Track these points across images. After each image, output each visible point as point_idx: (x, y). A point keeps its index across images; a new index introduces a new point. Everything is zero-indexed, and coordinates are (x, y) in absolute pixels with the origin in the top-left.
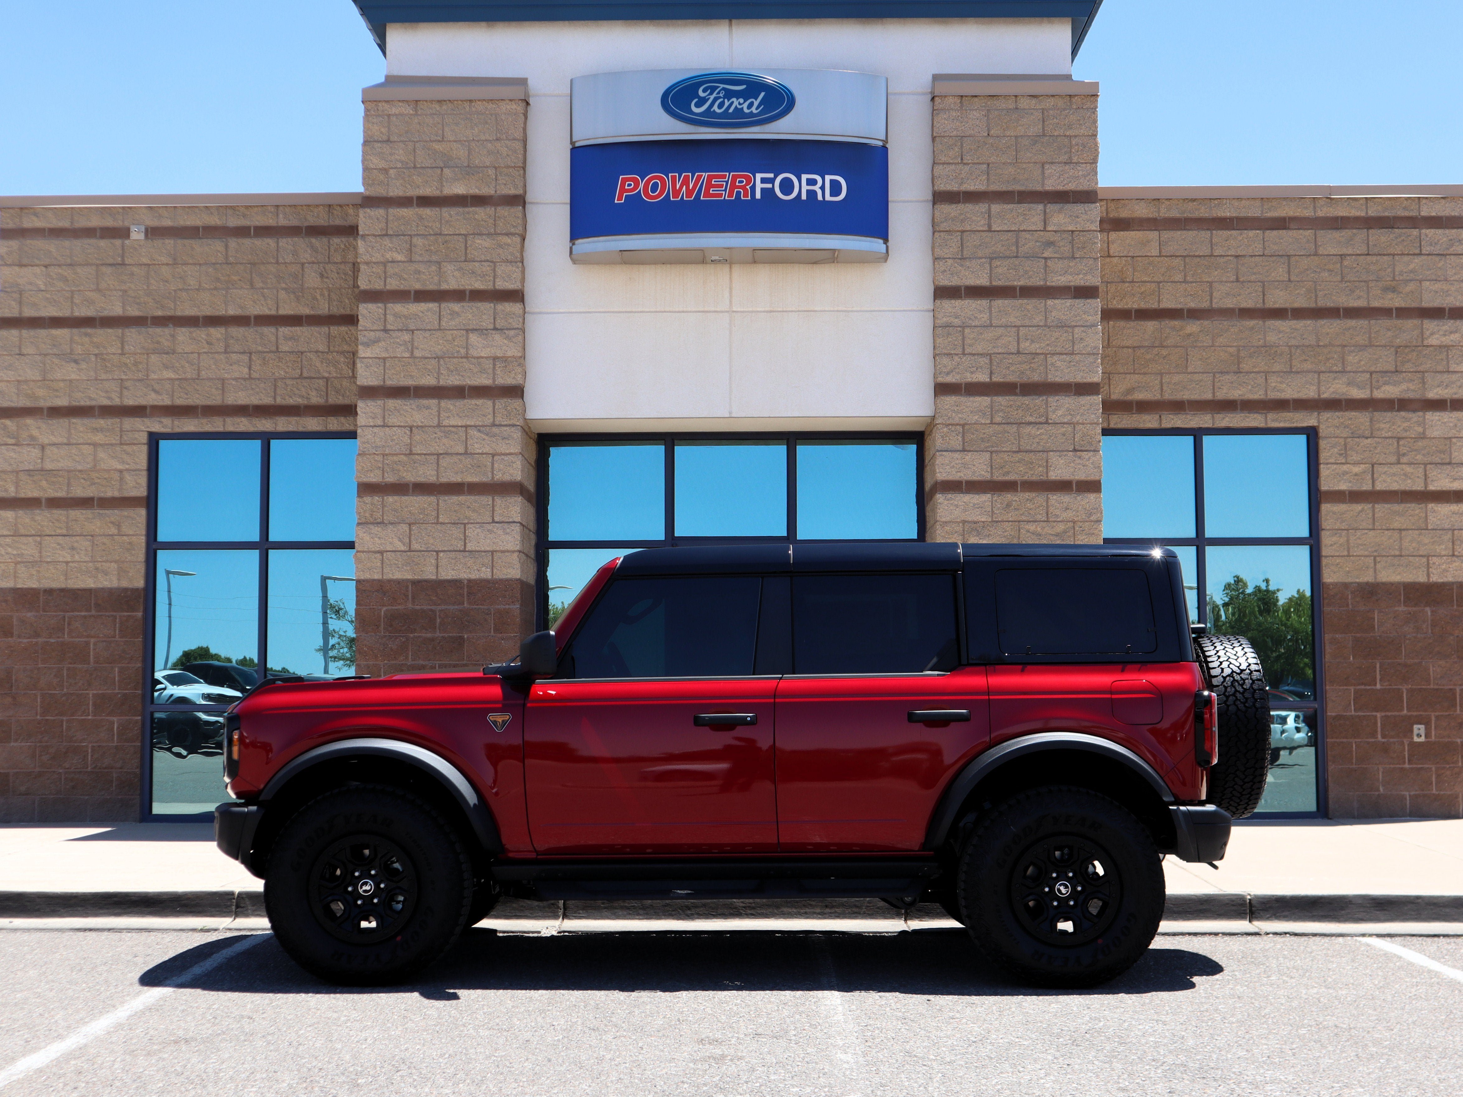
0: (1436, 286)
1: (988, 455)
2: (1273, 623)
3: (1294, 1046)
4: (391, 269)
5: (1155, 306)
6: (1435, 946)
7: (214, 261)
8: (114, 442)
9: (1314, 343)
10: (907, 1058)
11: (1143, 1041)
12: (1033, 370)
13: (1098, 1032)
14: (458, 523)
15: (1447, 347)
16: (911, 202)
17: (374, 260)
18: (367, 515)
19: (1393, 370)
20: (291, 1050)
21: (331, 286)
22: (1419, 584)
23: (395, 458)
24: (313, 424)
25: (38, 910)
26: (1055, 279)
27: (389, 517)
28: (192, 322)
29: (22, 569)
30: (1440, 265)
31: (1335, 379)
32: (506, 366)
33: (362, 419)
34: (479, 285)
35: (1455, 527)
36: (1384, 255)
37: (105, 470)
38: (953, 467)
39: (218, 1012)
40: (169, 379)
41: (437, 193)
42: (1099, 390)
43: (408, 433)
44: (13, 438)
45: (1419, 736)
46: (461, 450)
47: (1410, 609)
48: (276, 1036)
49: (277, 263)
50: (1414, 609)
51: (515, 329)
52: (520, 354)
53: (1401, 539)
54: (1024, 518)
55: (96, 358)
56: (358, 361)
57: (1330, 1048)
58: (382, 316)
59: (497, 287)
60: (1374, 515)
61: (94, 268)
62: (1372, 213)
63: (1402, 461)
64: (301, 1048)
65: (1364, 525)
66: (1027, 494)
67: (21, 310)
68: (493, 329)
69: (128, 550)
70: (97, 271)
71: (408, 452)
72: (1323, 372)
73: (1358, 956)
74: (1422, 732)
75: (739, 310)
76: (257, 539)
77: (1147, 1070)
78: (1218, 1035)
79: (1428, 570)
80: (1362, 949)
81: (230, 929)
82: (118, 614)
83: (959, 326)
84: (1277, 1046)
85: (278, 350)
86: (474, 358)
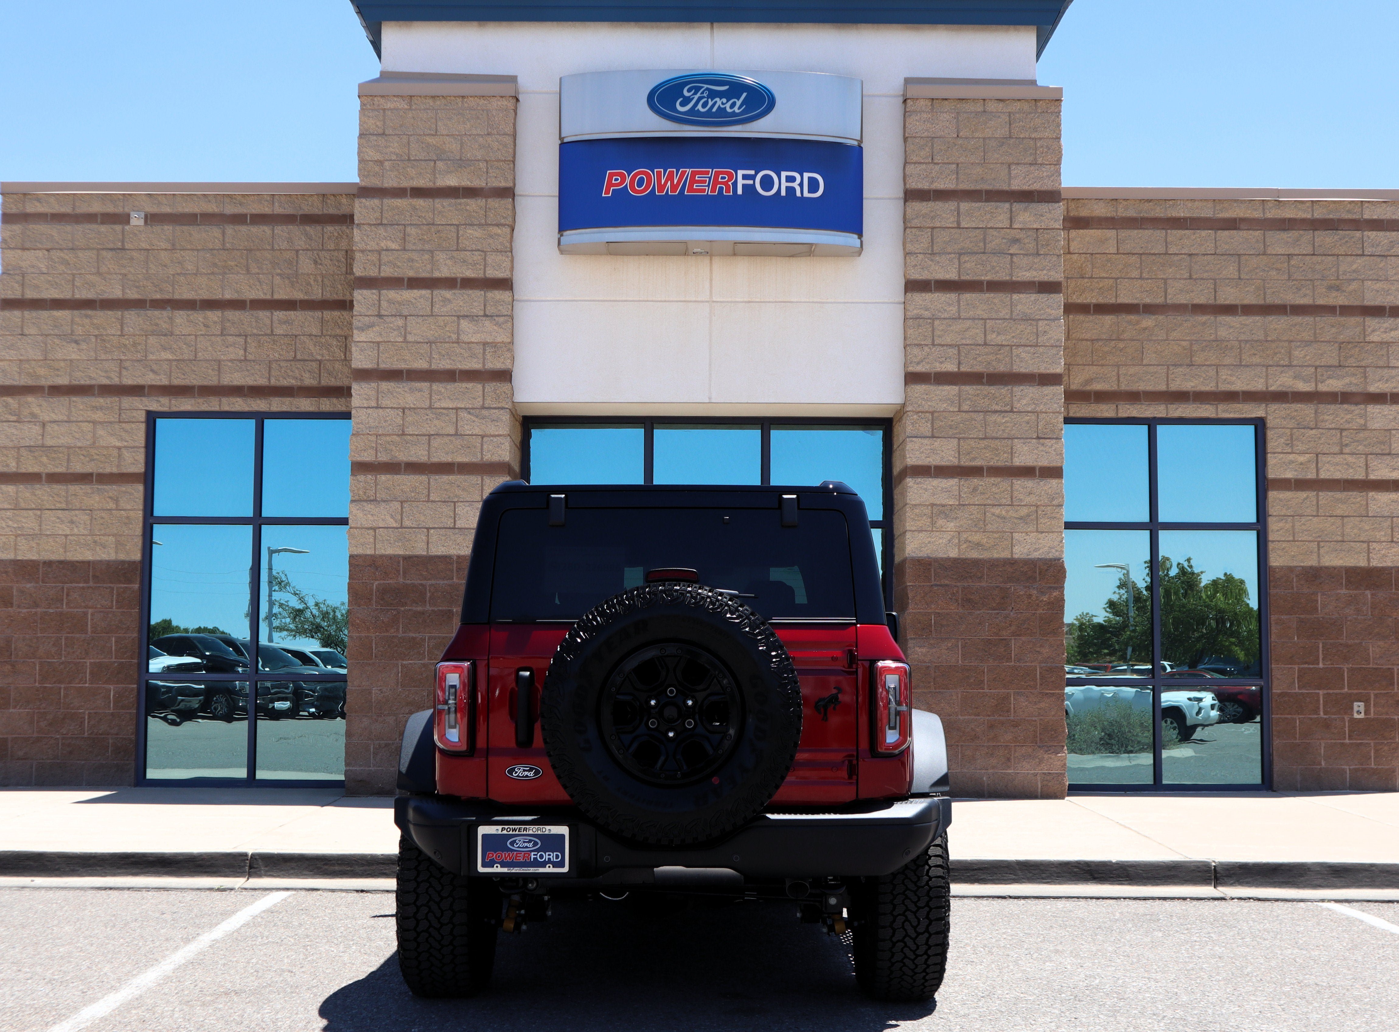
0: (1378, 285)
1: (956, 441)
2: (1196, 605)
3: (1282, 1002)
4: (385, 257)
5: (1113, 301)
6: (1391, 910)
7: (211, 247)
8: (113, 420)
9: (1262, 338)
11: (1140, 997)
12: (999, 361)
13: (1096, 989)
14: (449, 502)
15: (1388, 344)
16: (884, 199)
17: (369, 248)
18: (361, 493)
19: (1336, 363)
21: (324, 272)
22: (1360, 568)
23: (388, 438)
24: (306, 404)
25: (58, 870)
26: (1020, 274)
27: (381, 495)
28: (190, 305)
29: (22, 542)
30: (1381, 265)
31: (1282, 372)
32: (495, 352)
33: (356, 401)
34: (470, 274)
35: (1394, 515)
36: (1329, 255)
37: (103, 447)
38: (923, 452)
40: (167, 360)
41: (430, 185)
42: (1061, 381)
43: (401, 414)
44: (15, 415)
45: (1359, 712)
46: (452, 431)
47: (1351, 592)
49: (273, 249)
50: (1355, 592)
51: (505, 316)
52: (509, 340)
53: (1343, 526)
54: (989, 502)
55: (96, 340)
56: (352, 344)
57: (1316, 1004)
58: (376, 302)
59: (487, 276)
60: (1318, 502)
61: (95, 252)
62: (1317, 215)
63: (1344, 451)
65: (1309, 511)
66: (993, 479)
67: (23, 292)
68: (483, 316)
69: (125, 524)
70: (98, 255)
71: (401, 432)
72: (1271, 366)
73: (1322, 919)
74: (1362, 709)
75: (718, 300)
76: (251, 515)
77: (1150, 1023)
78: (1209, 992)
79: (1368, 555)
80: (1325, 913)
81: (246, 889)
82: (115, 586)
83: (929, 318)
84: (1266, 1002)
85: (272, 334)
86: (465, 343)
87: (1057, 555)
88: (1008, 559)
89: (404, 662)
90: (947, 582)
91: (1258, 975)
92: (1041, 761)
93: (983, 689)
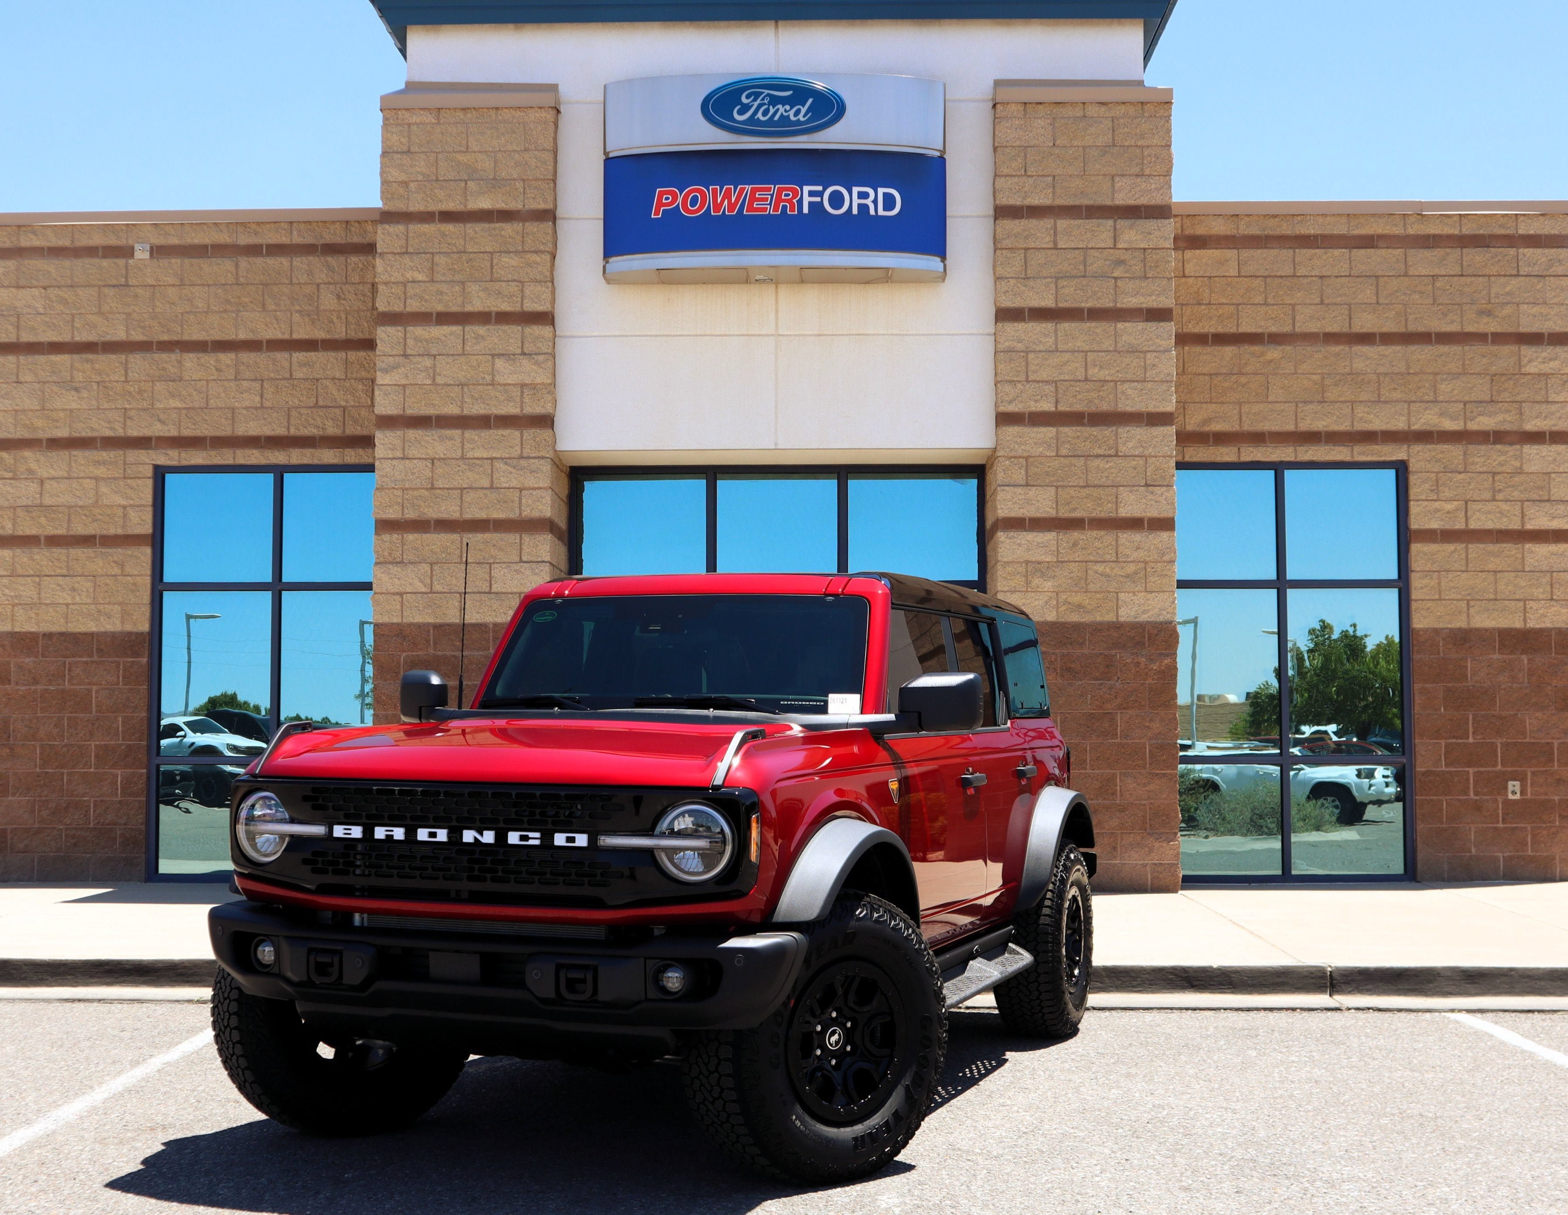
0: (1535, 309)
1: (1053, 490)
2: (1360, 671)
3: (1375, 1138)
4: (411, 290)
5: (1233, 330)
6: (1529, 1022)
7: (223, 282)
8: (117, 475)
9: (1403, 370)
10: (950, 1152)
11: (1210, 1132)
12: (1102, 399)
13: (1162, 1122)
14: (483, 563)
15: (1546, 376)
16: (971, 217)
17: (393, 279)
18: (386, 554)
19: (1488, 398)
21: (348, 308)
22: (1516, 630)
23: (416, 493)
24: (329, 456)
26: (1125, 301)
27: (409, 556)
28: (200, 347)
29: (20, 612)
30: (1539, 287)
31: (1426, 409)
32: (535, 394)
33: (380, 451)
34: (505, 307)
35: (1554, 569)
36: (1479, 276)
37: (107, 506)
38: (1016, 503)
39: (203, 1094)
40: (175, 408)
41: (460, 208)
42: (1173, 421)
43: (430, 465)
44: (11, 471)
45: (1514, 793)
46: (487, 484)
47: (1505, 657)
49: (291, 283)
50: (1510, 657)
51: (545, 354)
52: (549, 381)
53: (1496, 583)
54: (1092, 558)
55: (98, 387)
56: (376, 388)
57: (1414, 1141)
58: (402, 340)
59: (525, 309)
60: (1467, 556)
61: (96, 289)
62: (1466, 231)
63: (1497, 497)
65: (1457, 566)
66: (1095, 532)
67: (18, 335)
68: (521, 354)
69: (132, 591)
70: (99, 293)
71: (429, 486)
72: (1413, 401)
73: (1446, 1034)
74: (1518, 789)
75: (785, 333)
76: (270, 580)
77: (1212, 1166)
78: (1292, 1125)
79: (1525, 615)
80: (1451, 1026)
82: (121, 660)
83: (1022, 351)
84: (1356, 1138)
85: (291, 377)
86: (501, 385)
87: (1168, 617)
88: (1113, 622)
90: (1044, 649)
91: (1355, 1104)
92: (1151, 851)
93: (1086, 769)
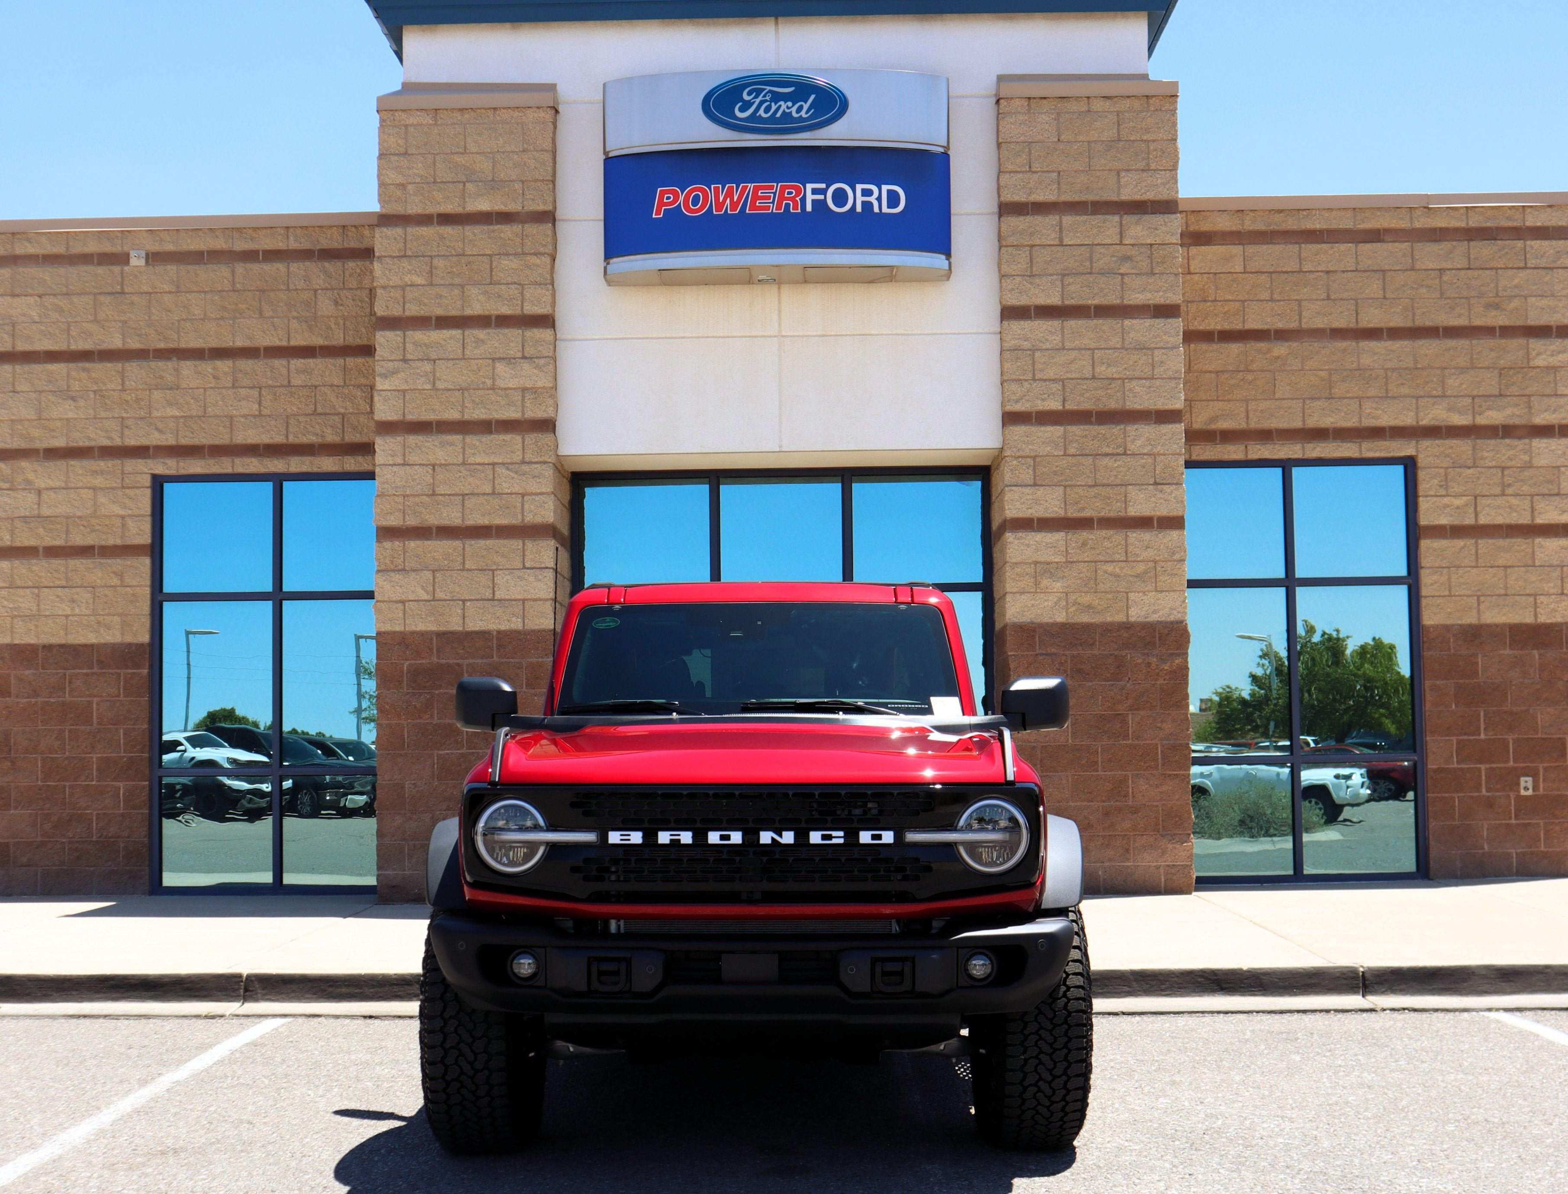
0: (1543, 302)
1: (1062, 489)
3: (1445, 1147)
4: (410, 294)
5: (1240, 327)
7: (220, 289)
8: (115, 485)
9: (1411, 365)
11: (1271, 1143)
12: (1110, 397)
13: (1218, 1133)
14: (485, 570)
15: (1554, 369)
16: (974, 214)
17: (391, 283)
18: (388, 561)
19: (1497, 393)
20: (293, 1164)
21: (346, 314)
22: (1526, 625)
23: (417, 500)
24: (328, 464)
25: (29, 995)
26: (1132, 297)
27: (411, 564)
28: (197, 354)
29: (19, 624)
30: (1547, 279)
31: (1434, 404)
32: (536, 398)
33: (380, 457)
34: (505, 310)
35: (1564, 564)
36: (1487, 269)
37: (106, 516)
38: (1024, 503)
39: (215, 1115)
40: (173, 417)
41: (459, 210)
42: (1181, 418)
43: (431, 472)
44: (8, 482)
45: (1526, 789)
46: (489, 490)
47: (1516, 652)
48: (277, 1146)
49: (288, 289)
50: (1520, 652)
51: (546, 358)
52: (551, 385)
53: (1506, 577)
54: (1102, 558)
55: (95, 395)
56: (375, 394)
57: (1486, 1149)
58: (401, 345)
59: (525, 312)
60: (1477, 552)
61: (91, 297)
62: (1473, 223)
63: (1507, 492)
64: (305, 1161)
65: (1467, 562)
66: (1104, 532)
67: (14, 344)
68: (522, 358)
69: (131, 602)
70: (95, 301)
71: (431, 492)
72: (1421, 397)
73: (1489, 1033)
74: (1530, 785)
75: (789, 334)
76: (270, 590)
77: (1282, 1180)
78: (1355, 1136)
79: (1535, 611)
80: (1493, 1027)
81: (238, 1016)
82: (122, 672)
83: (1029, 350)
84: (1425, 1147)
85: (289, 385)
86: (502, 389)
87: (1179, 617)
88: (1124, 623)
89: (441, 752)
90: (1054, 650)
91: (1415, 1110)
92: (1164, 852)
93: (1097, 771)
